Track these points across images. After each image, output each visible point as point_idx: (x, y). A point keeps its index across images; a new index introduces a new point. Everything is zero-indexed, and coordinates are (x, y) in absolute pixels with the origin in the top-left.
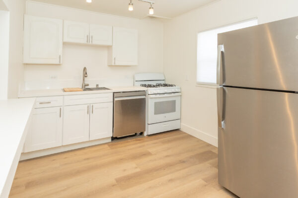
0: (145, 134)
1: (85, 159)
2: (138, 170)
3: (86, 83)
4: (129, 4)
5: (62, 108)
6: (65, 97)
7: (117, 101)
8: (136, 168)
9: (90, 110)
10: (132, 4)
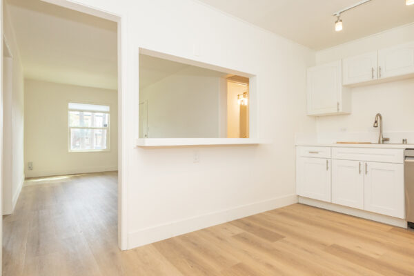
3: (385, 137)
5: (329, 160)
6: (333, 148)
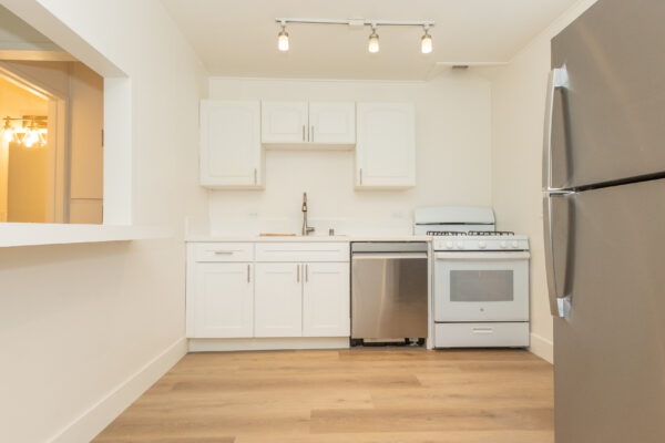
0: (430, 345)
1: (282, 368)
2: (370, 406)
3: (310, 225)
4: (371, 37)
5: (251, 265)
6: (257, 244)
7: (358, 260)
8: (367, 402)
9: (303, 274)
10: (377, 37)
